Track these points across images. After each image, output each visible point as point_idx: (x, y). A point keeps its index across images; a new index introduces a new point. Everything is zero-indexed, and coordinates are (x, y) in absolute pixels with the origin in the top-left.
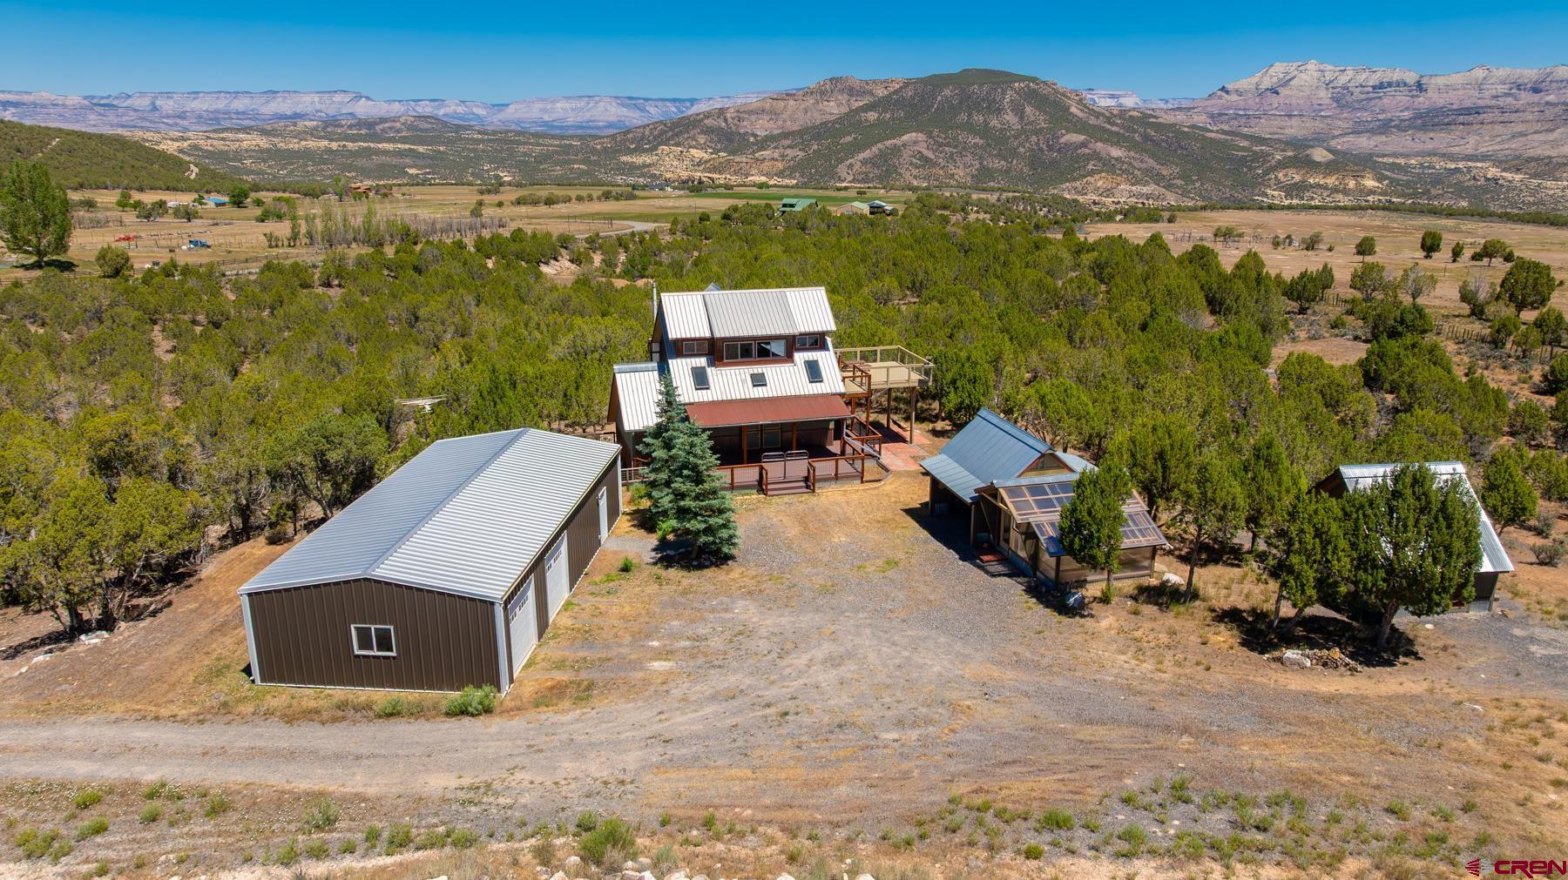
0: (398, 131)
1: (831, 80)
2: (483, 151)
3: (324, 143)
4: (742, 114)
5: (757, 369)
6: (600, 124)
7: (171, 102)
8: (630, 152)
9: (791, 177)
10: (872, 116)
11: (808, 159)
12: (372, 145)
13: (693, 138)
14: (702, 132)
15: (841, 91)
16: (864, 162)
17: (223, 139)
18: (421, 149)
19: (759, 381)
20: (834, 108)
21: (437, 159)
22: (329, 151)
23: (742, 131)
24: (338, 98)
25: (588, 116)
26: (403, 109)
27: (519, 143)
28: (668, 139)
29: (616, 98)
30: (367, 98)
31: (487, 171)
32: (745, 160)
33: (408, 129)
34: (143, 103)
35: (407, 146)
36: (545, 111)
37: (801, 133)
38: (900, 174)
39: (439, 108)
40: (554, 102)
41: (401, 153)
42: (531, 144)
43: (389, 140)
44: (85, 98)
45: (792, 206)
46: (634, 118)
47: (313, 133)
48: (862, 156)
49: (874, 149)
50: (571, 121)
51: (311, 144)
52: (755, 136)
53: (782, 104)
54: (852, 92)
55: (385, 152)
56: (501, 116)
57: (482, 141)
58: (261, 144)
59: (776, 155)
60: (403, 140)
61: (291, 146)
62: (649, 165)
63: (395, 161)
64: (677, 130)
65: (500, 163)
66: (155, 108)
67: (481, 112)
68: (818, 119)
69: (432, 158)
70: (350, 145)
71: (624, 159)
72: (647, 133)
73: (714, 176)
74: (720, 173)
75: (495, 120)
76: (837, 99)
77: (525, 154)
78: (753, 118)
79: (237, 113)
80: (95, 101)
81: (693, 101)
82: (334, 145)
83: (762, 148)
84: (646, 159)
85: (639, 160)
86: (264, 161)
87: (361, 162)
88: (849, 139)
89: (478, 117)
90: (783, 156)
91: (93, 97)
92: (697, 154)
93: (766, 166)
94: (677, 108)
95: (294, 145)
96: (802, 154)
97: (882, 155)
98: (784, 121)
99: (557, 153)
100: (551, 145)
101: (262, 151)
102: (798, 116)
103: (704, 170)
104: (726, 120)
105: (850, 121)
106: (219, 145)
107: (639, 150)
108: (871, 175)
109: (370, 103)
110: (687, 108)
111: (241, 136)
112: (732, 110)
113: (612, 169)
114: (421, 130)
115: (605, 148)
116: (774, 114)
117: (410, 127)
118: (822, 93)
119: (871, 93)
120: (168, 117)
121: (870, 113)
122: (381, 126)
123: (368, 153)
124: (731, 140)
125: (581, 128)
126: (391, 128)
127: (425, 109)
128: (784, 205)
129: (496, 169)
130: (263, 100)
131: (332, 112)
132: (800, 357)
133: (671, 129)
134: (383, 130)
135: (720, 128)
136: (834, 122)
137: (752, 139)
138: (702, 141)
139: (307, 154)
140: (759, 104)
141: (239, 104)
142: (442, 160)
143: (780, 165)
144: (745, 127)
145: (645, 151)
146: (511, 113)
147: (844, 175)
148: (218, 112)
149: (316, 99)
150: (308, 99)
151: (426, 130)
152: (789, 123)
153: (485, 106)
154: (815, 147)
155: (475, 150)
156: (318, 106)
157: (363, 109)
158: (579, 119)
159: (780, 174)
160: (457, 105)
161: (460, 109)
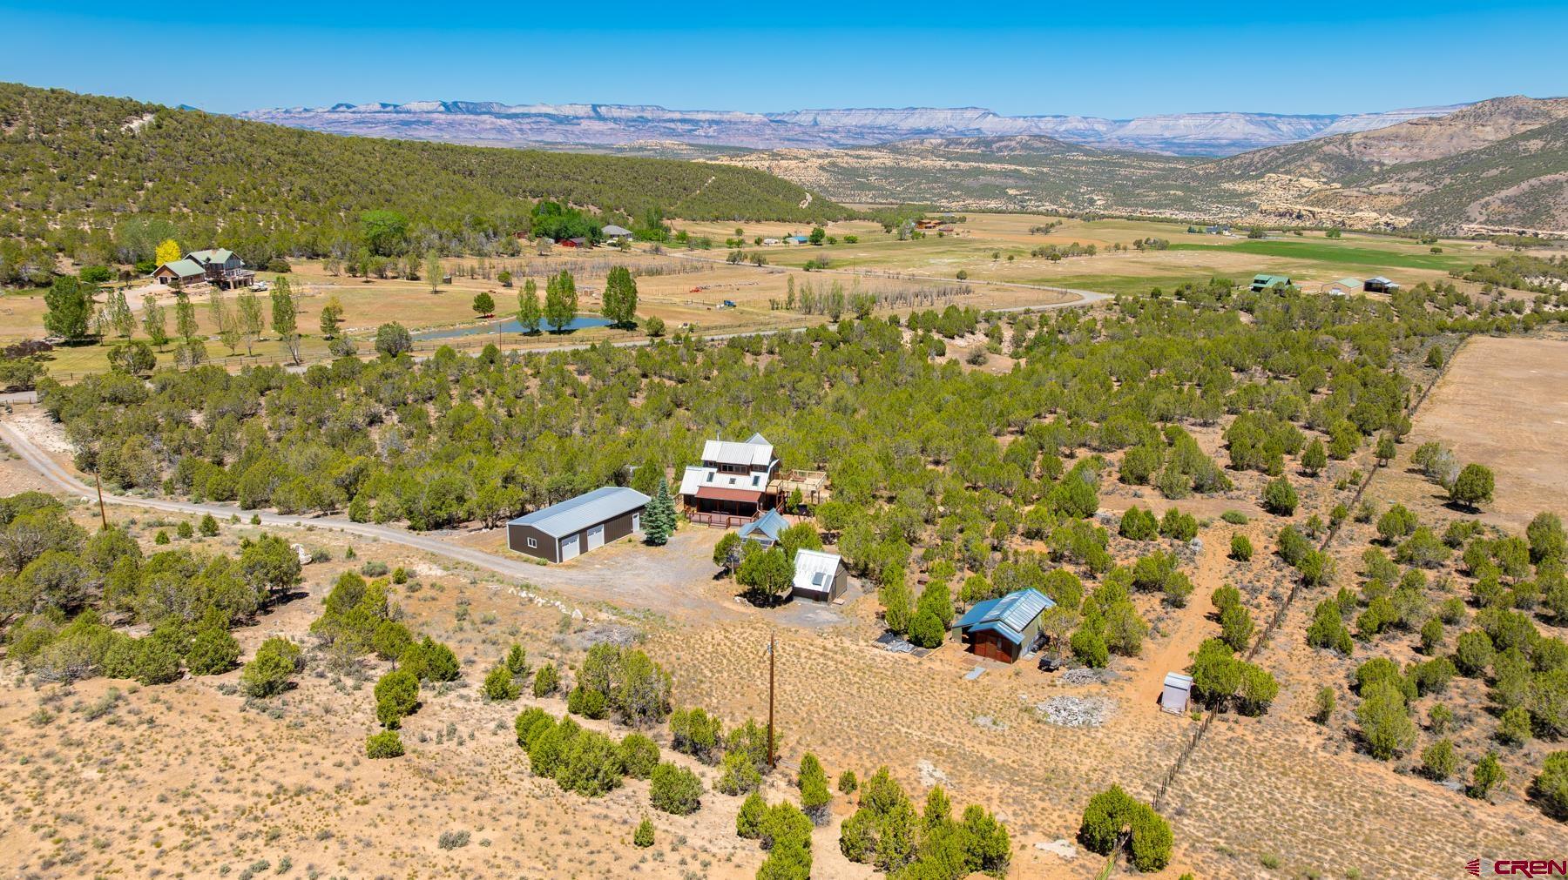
0: (1013, 150)
1: (1493, 100)
2: (1085, 173)
3: (940, 163)
4: (1369, 140)
5: (733, 476)
6: (1224, 142)
7: (829, 118)
8: (1234, 178)
9: (1406, 214)
10: (1535, 145)
11: (1434, 196)
12: (982, 165)
13: (1307, 166)
14: (1319, 160)
15: (1505, 114)
16: (1506, 201)
17: (858, 157)
18: (1025, 170)
19: (732, 481)
20: (1489, 134)
21: (1038, 180)
22: (943, 170)
23: (1366, 159)
24: (968, 114)
25: (1211, 133)
26: (1026, 125)
27: (1121, 165)
28: (1278, 166)
29: (1246, 114)
30: (995, 115)
31: (1083, 194)
32: (1355, 194)
33: (1022, 148)
34: (806, 119)
35: (1013, 167)
36: (1167, 127)
37: (1434, 164)
38: (1553, 216)
39: (1062, 123)
40: (1178, 118)
41: (1006, 174)
42: (1134, 167)
43: (1000, 160)
44: (766, 115)
45: (1263, 282)
46: (1263, 135)
47: (934, 152)
48: (1504, 193)
49: (1525, 186)
50: (1192, 138)
51: (928, 163)
52: (1381, 164)
53: (1422, 129)
54: (1519, 114)
55: (993, 173)
56: (1120, 133)
57: (1086, 163)
58: (887, 161)
59: (1396, 189)
60: (1014, 160)
61: (911, 164)
62: (1251, 194)
63: (999, 181)
64: (1288, 158)
65: (1097, 186)
66: (816, 123)
67: (1101, 128)
68: (1465, 145)
69: (1033, 179)
70: (962, 165)
71: (1226, 186)
72: (1256, 159)
73: (1316, 210)
74: (1324, 206)
75: (1113, 137)
76: (1496, 123)
77: (1126, 177)
78: (1383, 145)
79: (880, 128)
80: (772, 118)
81: (1333, 118)
82: (948, 165)
83: (1383, 181)
84: (1250, 187)
85: (1240, 187)
86: (886, 178)
87: (969, 182)
88: (1494, 172)
89: (1098, 133)
90: (1404, 190)
91: (772, 114)
92: (1307, 182)
93: (1378, 202)
94: (1314, 125)
95: (916, 163)
96: (1428, 189)
97: (1534, 193)
98: (1421, 149)
99: (1157, 177)
100: (1154, 169)
101: (886, 169)
102: (1437, 145)
103: (1306, 203)
104: (1349, 147)
105: (1503, 151)
106: (853, 162)
107: (1244, 177)
108: (1511, 217)
109: (997, 119)
110: (1326, 126)
111: (874, 153)
112: (1359, 136)
113: (1209, 197)
114: (1033, 149)
115: (1207, 174)
116: (1410, 140)
117: (1025, 146)
118: (1477, 116)
119: (1548, 115)
120: (824, 131)
121: (1532, 142)
122: (998, 145)
123: (976, 172)
124: (1350, 169)
125: (1202, 145)
126: (1006, 147)
127: (1047, 126)
128: (1256, 281)
129: (1092, 192)
130: (903, 116)
131: (961, 127)
132: (753, 474)
133: (1284, 155)
134: (1000, 150)
135: (1341, 156)
136: (1481, 152)
137: (1376, 169)
138: (1316, 169)
139: (923, 173)
140: (1394, 130)
141: (882, 120)
142: (1043, 181)
143: (1398, 201)
144: (1373, 154)
145: (1253, 178)
146: (1129, 130)
147: (1474, 214)
148: (863, 126)
149: (949, 116)
150: (941, 115)
151: (1038, 149)
152: (1426, 151)
153: (1106, 122)
154: (1447, 181)
155: (1076, 172)
156: (949, 122)
157: (990, 126)
158: (1201, 137)
159: (1396, 211)
160: (1079, 121)
161: (1081, 126)
